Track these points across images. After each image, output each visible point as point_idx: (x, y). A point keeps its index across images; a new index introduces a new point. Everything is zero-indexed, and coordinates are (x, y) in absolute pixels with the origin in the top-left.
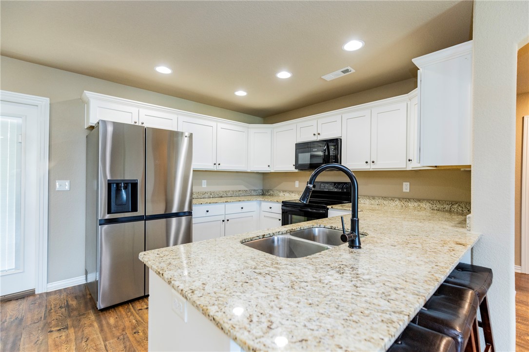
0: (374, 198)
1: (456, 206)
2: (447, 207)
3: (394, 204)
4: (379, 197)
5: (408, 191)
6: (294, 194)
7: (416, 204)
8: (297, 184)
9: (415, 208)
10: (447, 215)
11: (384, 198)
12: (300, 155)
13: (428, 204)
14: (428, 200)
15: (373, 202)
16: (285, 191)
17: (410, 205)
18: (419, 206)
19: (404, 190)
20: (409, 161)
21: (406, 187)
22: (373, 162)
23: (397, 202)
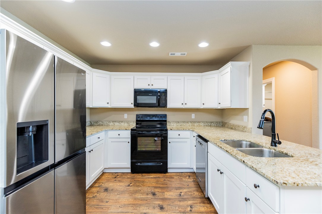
0: (178, 122)
1: (212, 124)
2: (210, 124)
3: (188, 125)
4: (181, 122)
5: (194, 118)
6: (123, 123)
7: (198, 124)
8: (126, 116)
9: (197, 126)
10: (209, 128)
11: (184, 122)
12: (138, 97)
13: (203, 124)
14: (203, 122)
15: (178, 124)
16: (115, 122)
17: (195, 124)
18: (199, 124)
19: (192, 118)
20: (203, 104)
21: (193, 116)
22: (186, 104)
23: (190, 124)
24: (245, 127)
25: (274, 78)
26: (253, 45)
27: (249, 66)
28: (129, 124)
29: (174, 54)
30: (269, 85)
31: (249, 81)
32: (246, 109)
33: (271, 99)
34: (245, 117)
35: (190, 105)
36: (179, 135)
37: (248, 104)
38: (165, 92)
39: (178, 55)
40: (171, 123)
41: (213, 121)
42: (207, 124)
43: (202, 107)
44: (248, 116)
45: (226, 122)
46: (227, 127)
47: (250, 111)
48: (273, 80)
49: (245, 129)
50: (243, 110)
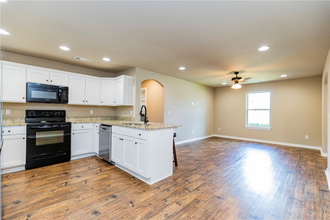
0: (77, 117)
1: (107, 118)
2: (105, 118)
3: (87, 119)
4: (80, 117)
5: (92, 113)
6: (4, 120)
7: (96, 118)
8: (8, 112)
9: (95, 120)
11: (83, 117)
13: (100, 118)
14: (100, 117)
15: (77, 119)
17: (93, 119)
19: (91, 113)
20: (102, 102)
21: (92, 112)
22: (87, 101)
23: (89, 118)
24: (131, 118)
25: (146, 88)
26: (136, 68)
27: (134, 80)
28: (15, 121)
29: (80, 59)
30: (144, 92)
31: (134, 89)
32: (132, 106)
33: (145, 101)
34: (131, 112)
35: (90, 103)
36: (83, 127)
37: (133, 104)
38: (66, 89)
39: (83, 60)
40: (70, 119)
41: (108, 116)
42: (103, 118)
43: (101, 104)
44: (133, 111)
45: (118, 116)
46: (119, 120)
47: (134, 108)
48: (145, 89)
49: (131, 119)
50: (130, 107)
